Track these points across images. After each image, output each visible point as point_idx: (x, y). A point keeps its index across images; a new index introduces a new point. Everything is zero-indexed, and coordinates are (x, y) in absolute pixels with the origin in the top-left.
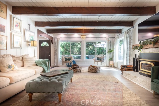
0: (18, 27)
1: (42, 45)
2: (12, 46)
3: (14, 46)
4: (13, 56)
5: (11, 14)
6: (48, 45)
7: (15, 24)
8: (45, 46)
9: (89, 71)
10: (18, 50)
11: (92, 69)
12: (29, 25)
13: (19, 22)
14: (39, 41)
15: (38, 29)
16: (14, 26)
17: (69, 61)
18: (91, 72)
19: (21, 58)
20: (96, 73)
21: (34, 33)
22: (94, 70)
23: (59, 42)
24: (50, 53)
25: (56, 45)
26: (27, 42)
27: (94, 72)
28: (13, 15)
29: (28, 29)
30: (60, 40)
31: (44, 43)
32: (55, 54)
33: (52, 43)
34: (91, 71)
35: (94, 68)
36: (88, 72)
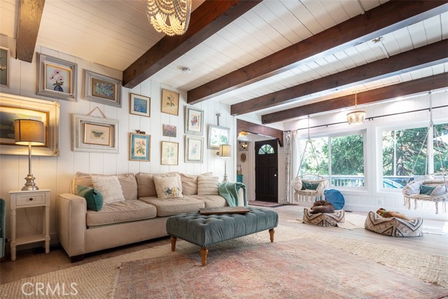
0: (197, 123)
1: (261, 152)
2: (186, 158)
3: (189, 158)
4: (182, 175)
5: (185, 104)
6: (272, 151)
7: (191, 119)
8: (266, 153)
9: (367, 229)
10: (197, 165)
11: (375, 220)
12: (218, 115)
13: (198, 114)
14: (256, 142)
15: (237, 119)
16: (190, 123)
17: (311, 191)
18: (374, 232)
19: (195, 179)
20: (391, 236)
21: (228, 129)
22: (382, 226)
23: (296, 139)
24: (277, 170)
25: (288, 149)
26: (214, 148)
27: (383, 234)
28: (188, 106)
29: (216, 124)
30: (298, 136)
31: (263, 147)
32: (286, 173)
33: (281, 145)
34: (373, 229)
35: (384, 219)
36: (364, 231)
